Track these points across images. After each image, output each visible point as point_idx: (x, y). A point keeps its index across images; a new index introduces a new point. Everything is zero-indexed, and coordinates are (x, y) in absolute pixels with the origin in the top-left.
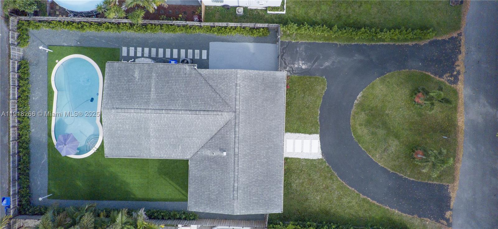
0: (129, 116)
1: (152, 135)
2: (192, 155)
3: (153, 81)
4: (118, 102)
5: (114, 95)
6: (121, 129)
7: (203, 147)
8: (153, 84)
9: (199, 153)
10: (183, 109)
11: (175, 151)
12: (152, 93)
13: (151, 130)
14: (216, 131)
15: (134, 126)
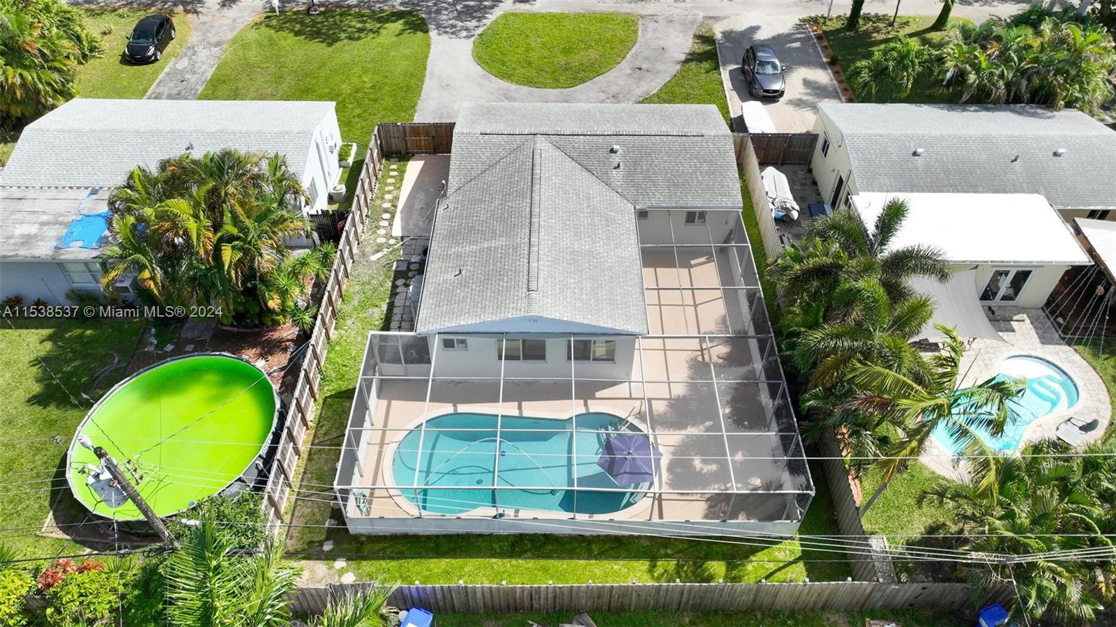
0: (545, 273)
1: (587, 247)
2: (625, 201)
3: (467, 248)
4: (512, 293)
5: (496, 301)
6: (576, 291)
7: (607, 184)
8: (475, 247)
9: (619, 191)
10: (529, 197)
11: (620, 222)
12: (493, 245)
13: (576, 245)
14: (574, 163)
15: (568, 270)
